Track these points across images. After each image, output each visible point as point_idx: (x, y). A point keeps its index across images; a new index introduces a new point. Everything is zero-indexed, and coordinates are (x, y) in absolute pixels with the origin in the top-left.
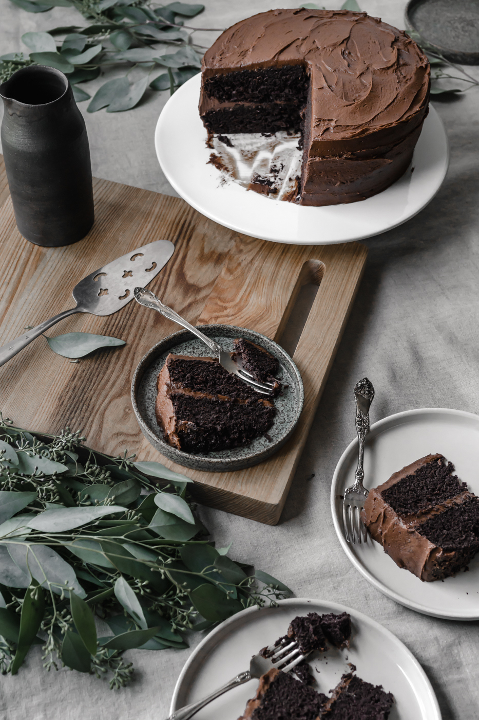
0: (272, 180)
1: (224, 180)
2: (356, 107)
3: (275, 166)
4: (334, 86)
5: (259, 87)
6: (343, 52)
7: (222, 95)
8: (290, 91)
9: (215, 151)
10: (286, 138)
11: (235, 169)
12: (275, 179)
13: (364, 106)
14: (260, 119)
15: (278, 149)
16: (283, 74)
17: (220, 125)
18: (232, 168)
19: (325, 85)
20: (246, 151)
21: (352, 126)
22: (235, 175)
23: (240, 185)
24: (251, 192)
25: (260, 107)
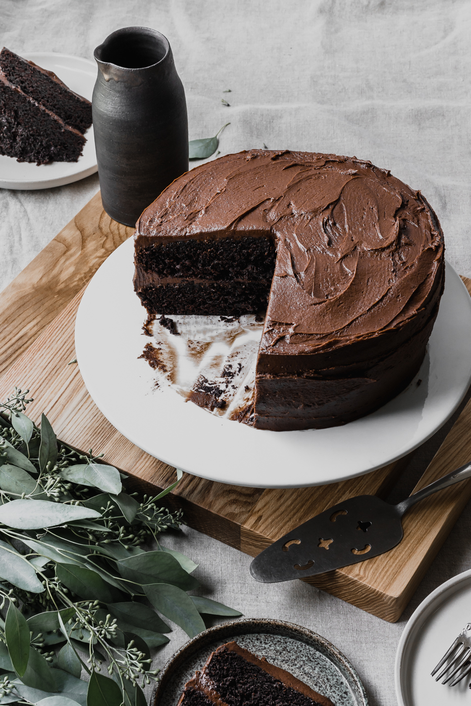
0: (222, 387)
1: (157, 384)
2: (327, 307)
3: (230, 366)
4: (302, 274)
5: (213, 261)
6: (326, 223)
7: (163, 269)
8: (253, 269)
9: (153, 341)
10: (254, 325)
11: (176, 369)
12: (227, 386)
13: (338, 306)
14: (218, 299)
15: (239, 341)
16: (243, 247)
17: (164, 303)
18: (172, 366)
19: (290, 271)
20: (195, 342)
21: (317, 334)
22: (172, 378)
23: (177, 392)
24: (190, 402)
25: (215, 285)
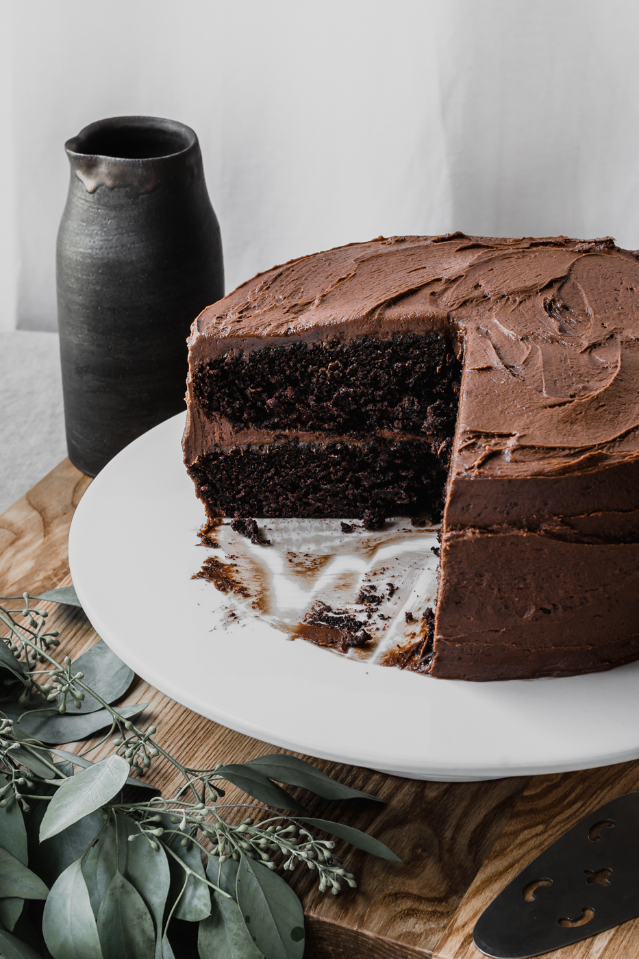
0: (362, 618)
1: (233, 615)
2: (574, 410)
3: (373, 588)
4: (519, 368)
5: (336, 389)
6: (550, 305)
7: (241, 410)
8: (413, 404)
9: (221, 555)
10: (410, 531)
11: (267, 593)
12: (369, 617)
13: (597, 409)
14: (341, 480)
15: (384, 554)
16: (394, 358)
17: (239, 492)
18: (259, 589)
19: (495, 361)
20: (302, 555)
22: (261, 605)
23: (272, 625)
24: (300, 642)
25: (339, 447)
